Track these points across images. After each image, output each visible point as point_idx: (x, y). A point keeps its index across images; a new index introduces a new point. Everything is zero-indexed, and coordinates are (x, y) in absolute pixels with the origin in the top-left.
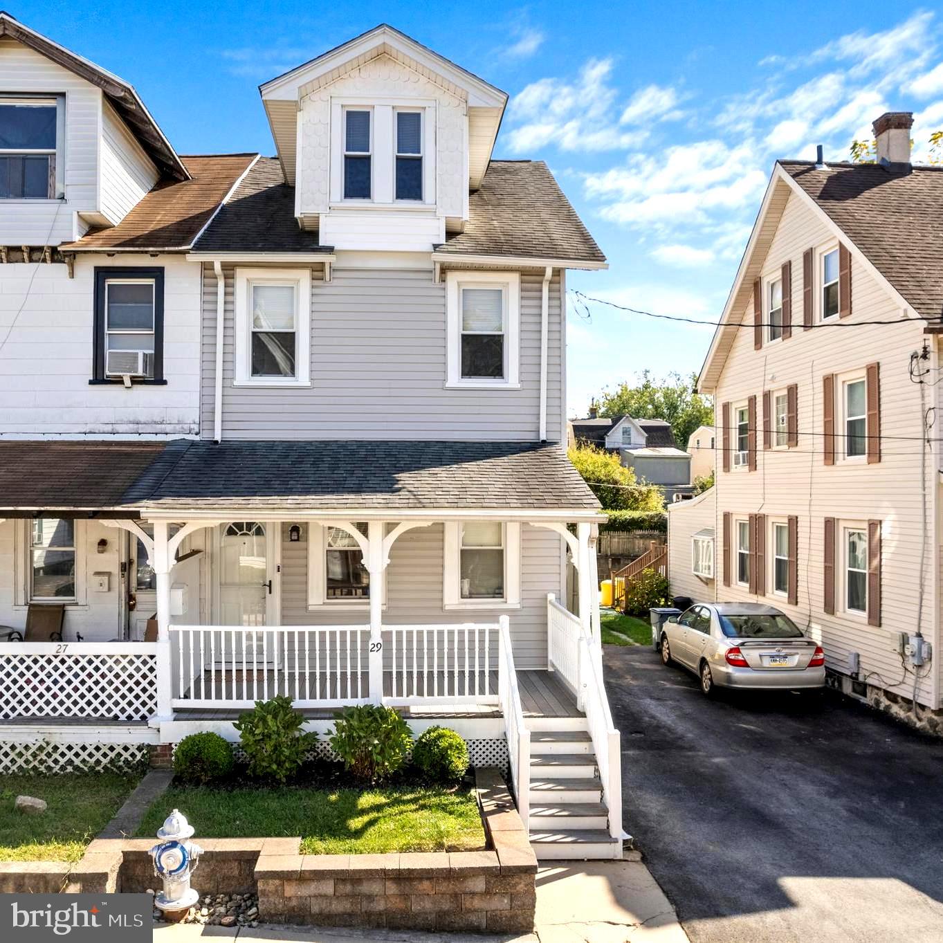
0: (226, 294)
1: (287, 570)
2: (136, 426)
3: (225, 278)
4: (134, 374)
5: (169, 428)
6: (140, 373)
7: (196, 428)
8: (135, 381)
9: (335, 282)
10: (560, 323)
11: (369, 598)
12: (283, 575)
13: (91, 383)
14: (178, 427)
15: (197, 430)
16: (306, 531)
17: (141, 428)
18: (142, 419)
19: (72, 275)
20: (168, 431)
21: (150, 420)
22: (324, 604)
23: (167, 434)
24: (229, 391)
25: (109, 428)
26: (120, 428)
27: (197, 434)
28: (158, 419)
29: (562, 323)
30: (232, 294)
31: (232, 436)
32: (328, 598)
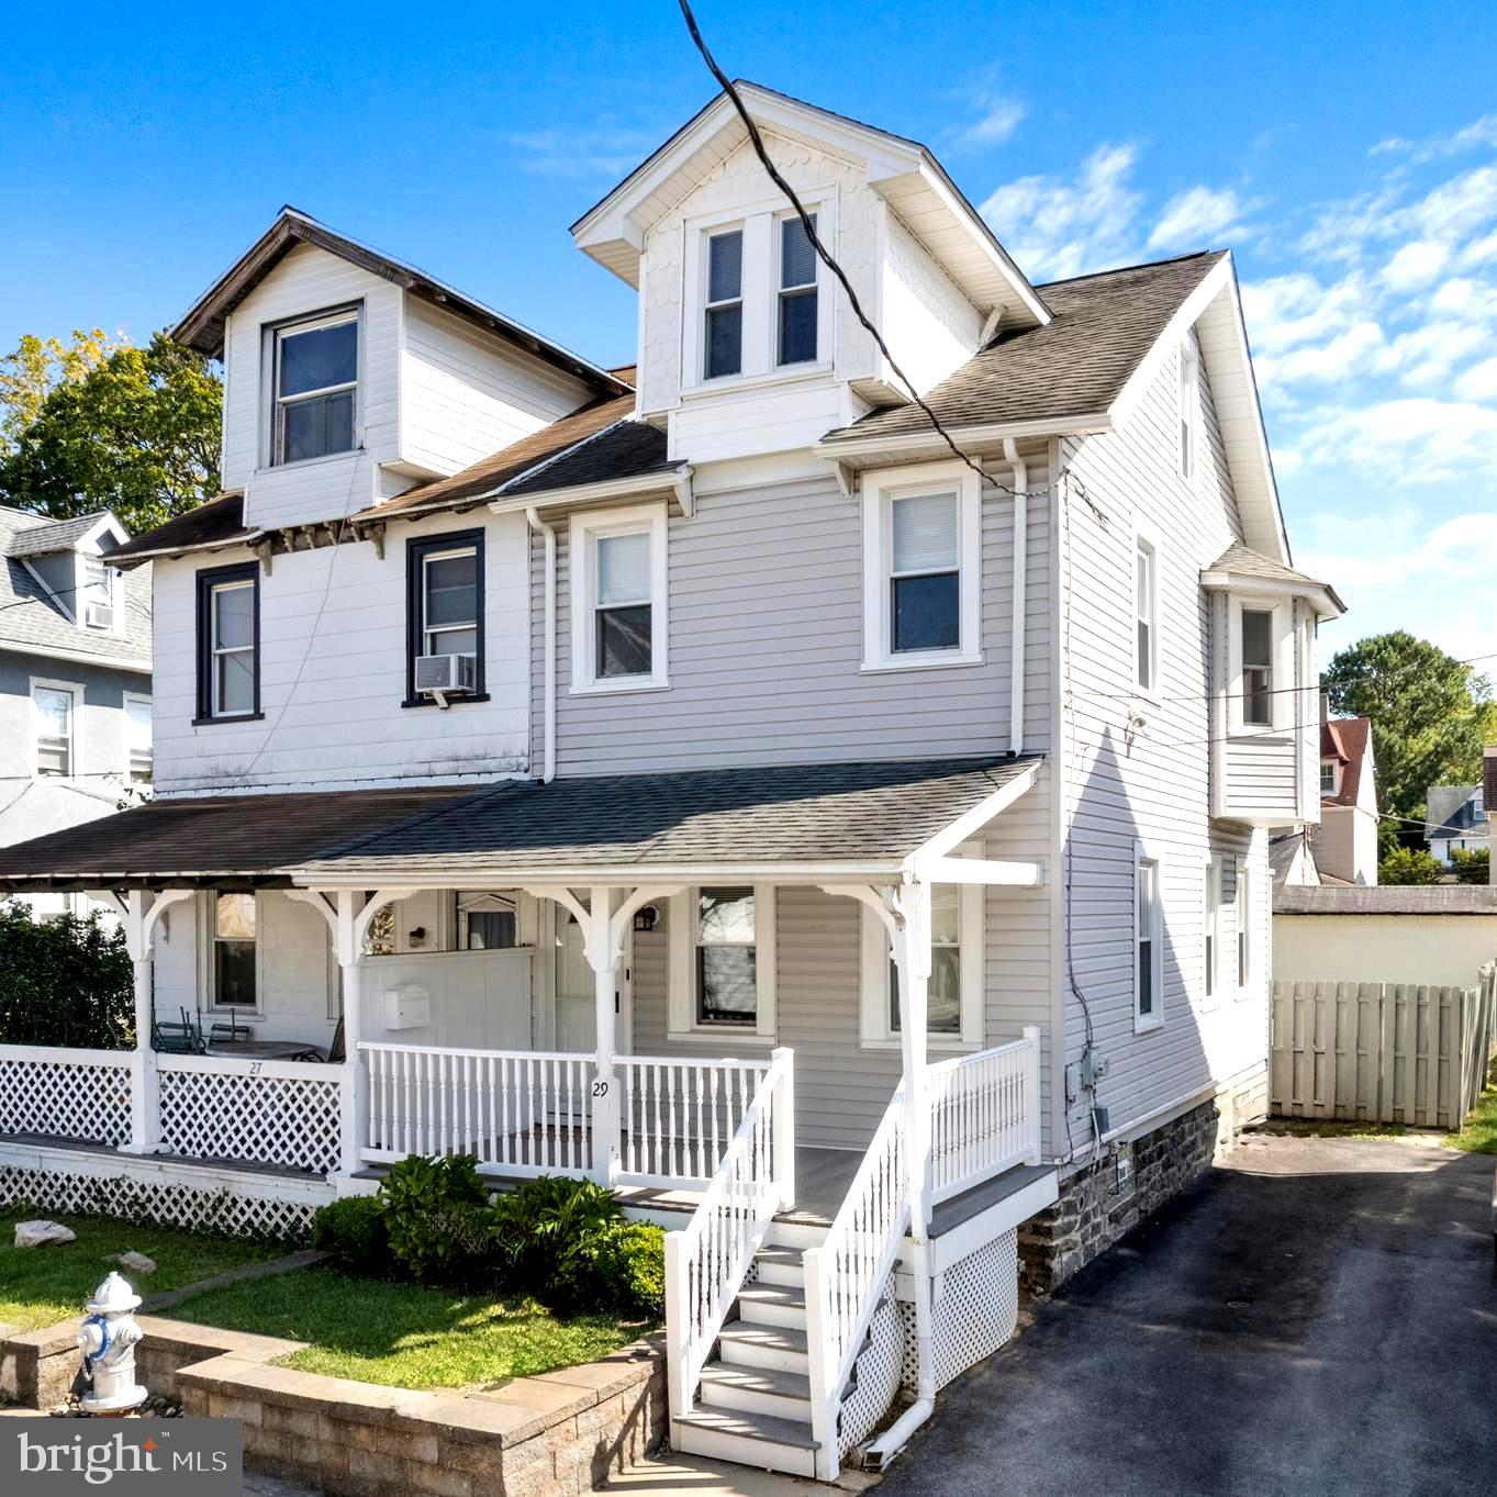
0: (558, 556)
1: (640, 976)
2: (455, 764)
3: (556, 533)
4: (445, 688)
5: (492, 764)
6: (453, 685)
7: (524, 761)
8: (452, 698)
9: (702, 517)
10: (1048, 538)
11: (755, 1025)
12: (635, 983)
13: (405, 705)
14: (504, 762)
15: (526, 765)
16: (665, 917)
17: (462, 766)
18: (462, 753)
19: (382, 554)
20: (492, 769)
21: (471, 755)
22: (693, 1031)
23: (491, 773)
24: (564, 704)
25: (424, 769)
26: (438, 768)
27: (526, 771)
28: (480, 752)
29: (1052, 538)
30: (566, 555)
31: (568, 771)
32: (699, 1023)
